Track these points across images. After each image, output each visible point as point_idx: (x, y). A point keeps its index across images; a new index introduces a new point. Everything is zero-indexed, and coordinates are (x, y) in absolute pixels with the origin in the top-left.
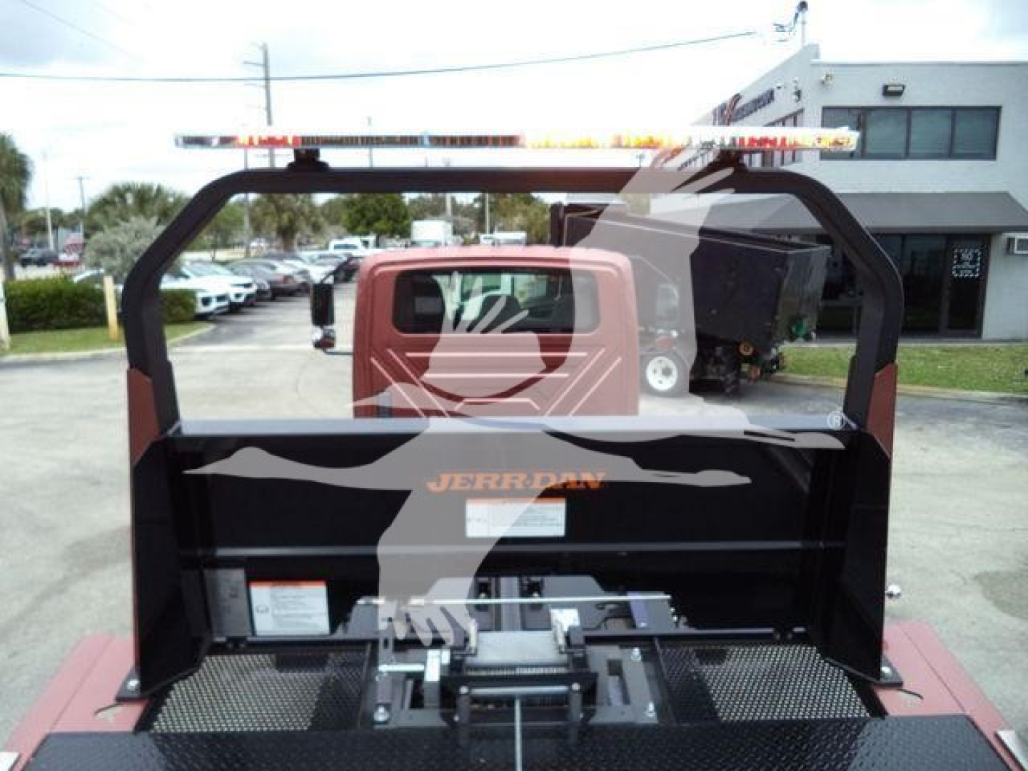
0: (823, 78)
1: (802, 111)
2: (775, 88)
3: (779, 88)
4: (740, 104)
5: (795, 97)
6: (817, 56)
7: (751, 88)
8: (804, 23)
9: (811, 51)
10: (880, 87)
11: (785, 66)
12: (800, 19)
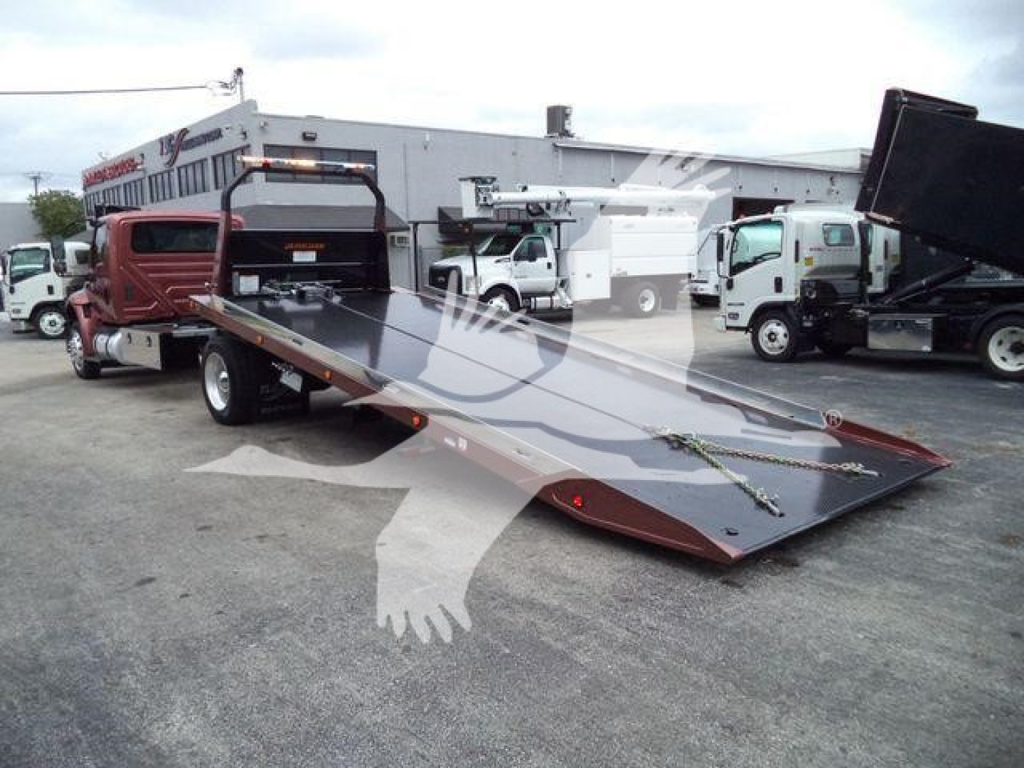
0: (262, 124)
1: (248, 146)
2: (223, 128)
3: (227, 129)
4: (188, 137)
5: (242, 136)
6: (256, 108)
7: (196, 125)
8: (241, 83)
9: (252, 104)
10: (300, 134)
11: (229, 113)
12: (239, 81)
